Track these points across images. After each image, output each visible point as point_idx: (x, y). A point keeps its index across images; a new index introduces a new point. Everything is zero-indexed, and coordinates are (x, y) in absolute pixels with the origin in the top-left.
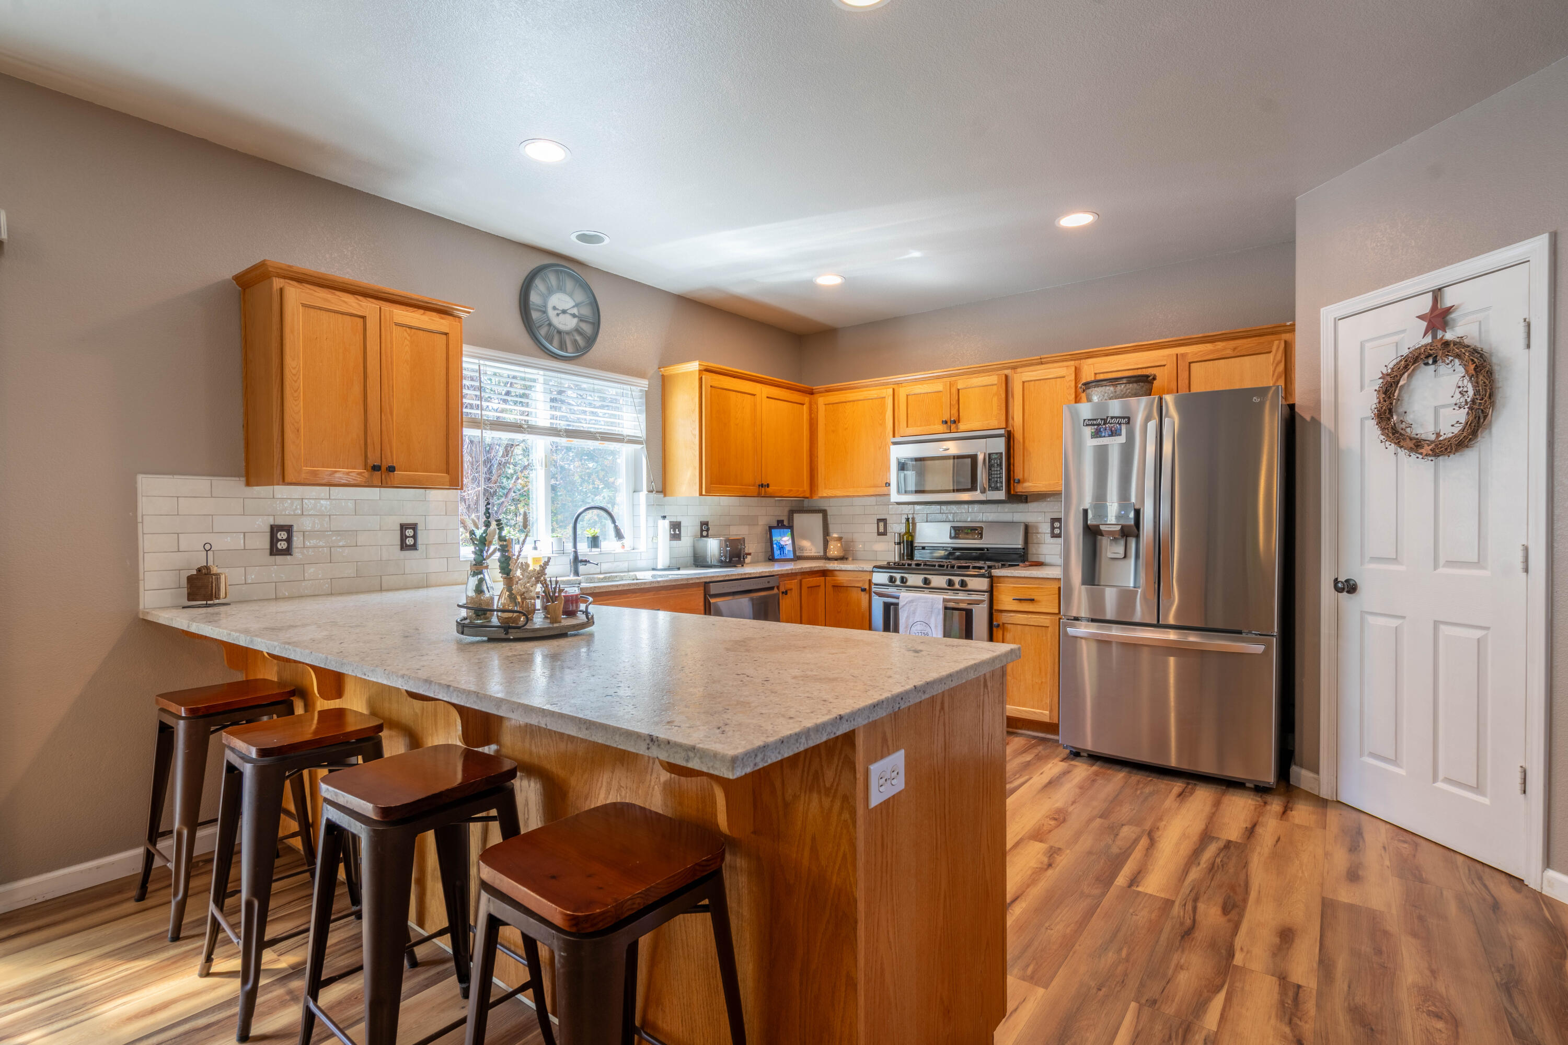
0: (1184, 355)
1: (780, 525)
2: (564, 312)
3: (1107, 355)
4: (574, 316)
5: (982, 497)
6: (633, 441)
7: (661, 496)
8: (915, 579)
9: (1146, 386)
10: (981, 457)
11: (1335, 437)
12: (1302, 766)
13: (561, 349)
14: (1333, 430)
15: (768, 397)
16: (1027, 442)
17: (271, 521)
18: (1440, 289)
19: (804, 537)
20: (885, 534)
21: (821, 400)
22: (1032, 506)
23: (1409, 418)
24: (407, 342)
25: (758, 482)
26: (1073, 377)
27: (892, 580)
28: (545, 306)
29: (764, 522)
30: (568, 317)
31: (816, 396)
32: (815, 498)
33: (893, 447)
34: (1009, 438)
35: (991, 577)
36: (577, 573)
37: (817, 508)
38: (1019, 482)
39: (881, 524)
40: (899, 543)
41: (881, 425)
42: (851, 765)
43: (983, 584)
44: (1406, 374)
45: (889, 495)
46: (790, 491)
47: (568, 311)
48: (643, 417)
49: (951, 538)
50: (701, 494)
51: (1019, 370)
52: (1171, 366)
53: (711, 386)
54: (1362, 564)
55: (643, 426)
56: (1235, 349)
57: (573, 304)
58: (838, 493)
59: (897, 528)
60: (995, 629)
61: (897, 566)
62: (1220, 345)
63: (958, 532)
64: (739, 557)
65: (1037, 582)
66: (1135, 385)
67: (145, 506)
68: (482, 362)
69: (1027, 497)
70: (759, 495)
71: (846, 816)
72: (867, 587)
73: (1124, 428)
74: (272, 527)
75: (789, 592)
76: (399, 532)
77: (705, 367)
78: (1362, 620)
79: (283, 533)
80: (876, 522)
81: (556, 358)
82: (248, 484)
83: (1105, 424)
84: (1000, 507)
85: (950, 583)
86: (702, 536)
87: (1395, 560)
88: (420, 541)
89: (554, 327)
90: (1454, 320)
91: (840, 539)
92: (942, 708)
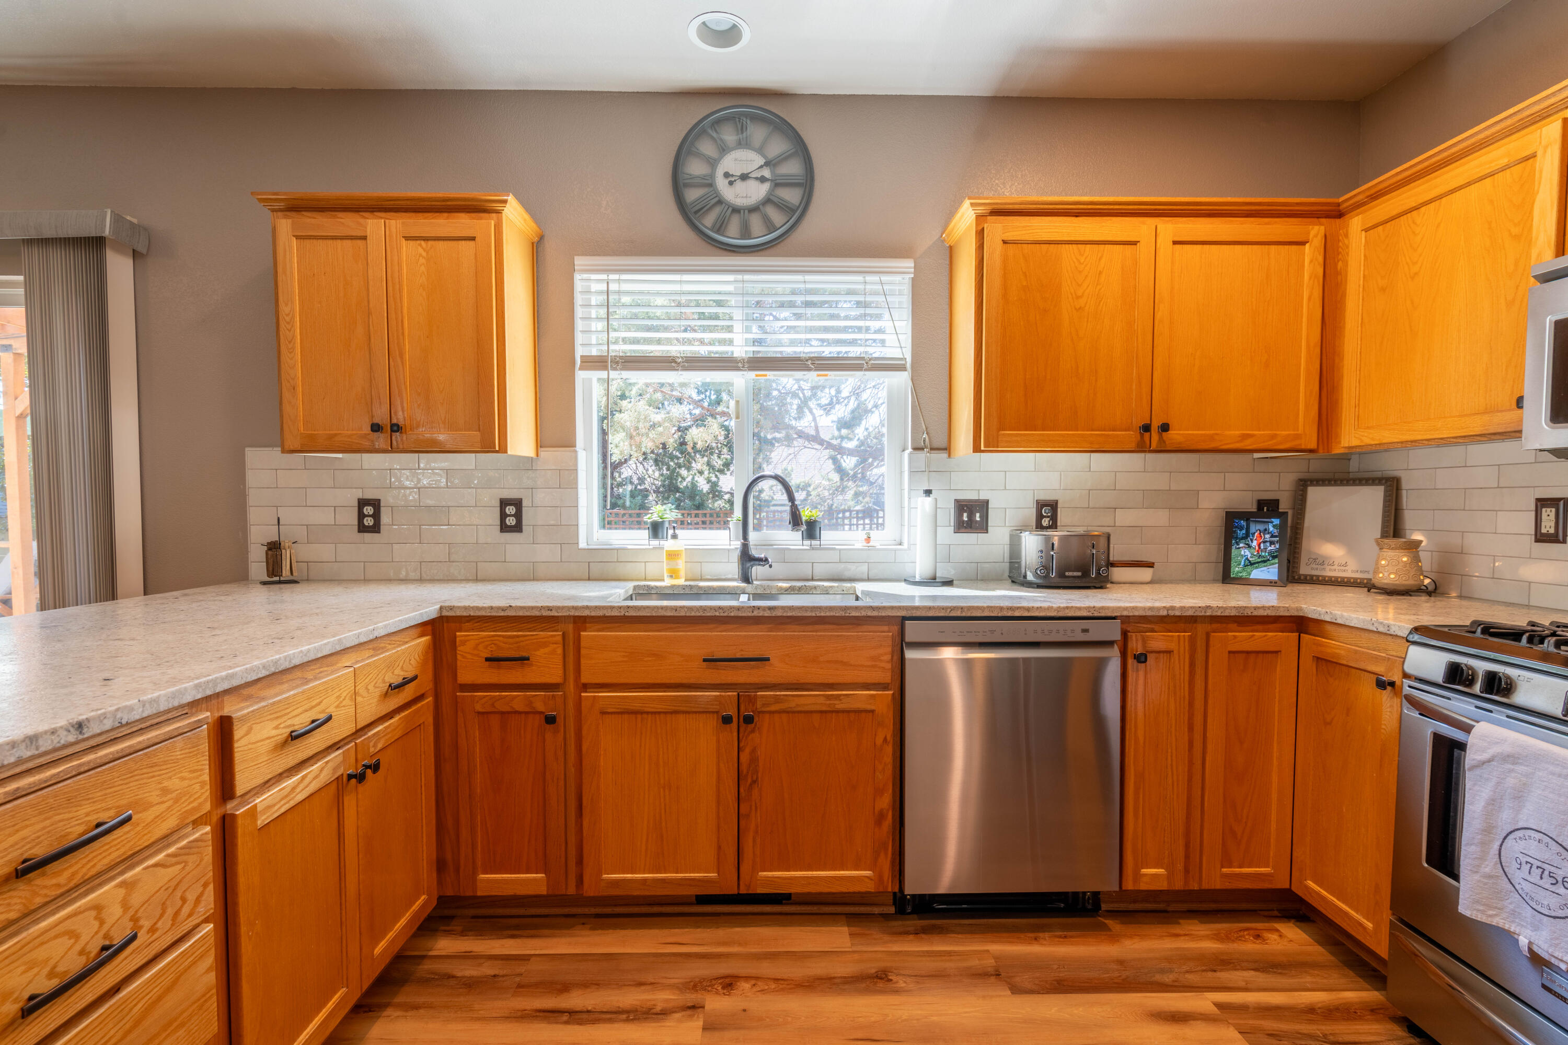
2: (744, 177)
4: (763, 179)
6: (888, 366)
7: (943, 455)
13: (744, 236)
15: (1175, 243)
17: (360, 494)
20: (1556, 537)
24: (422, 261)
25: (1129, 419)
28: (712, 176)
29: (1215, 502)
30: (752, 185)
31: (1346, 218)
32: (1337, 450)
36: (746, 579)
37: (1379, 475)
39: (1548, 514)
41: (1517, 238)
45: (1520, 431)
46: (1245, 437)
47: (750, 175)
48: (907, 323)
50: (975, 450)
53: (1005, 242)
55: (908, 338)
57: (761, 161)
58: (1391, 436)
67: (252, 479)
68: (613, 277)
70: (1155, 448)
72: (1392, 679)
74: (359, 501)
75: (1151, 659)
76: (499, 508)
77: (989, 208)
79: (369, 508)
80: (1533, 507)
81: (734, 251)
88: (525, 521)
89: (726, 204)
91: (1413, 546)
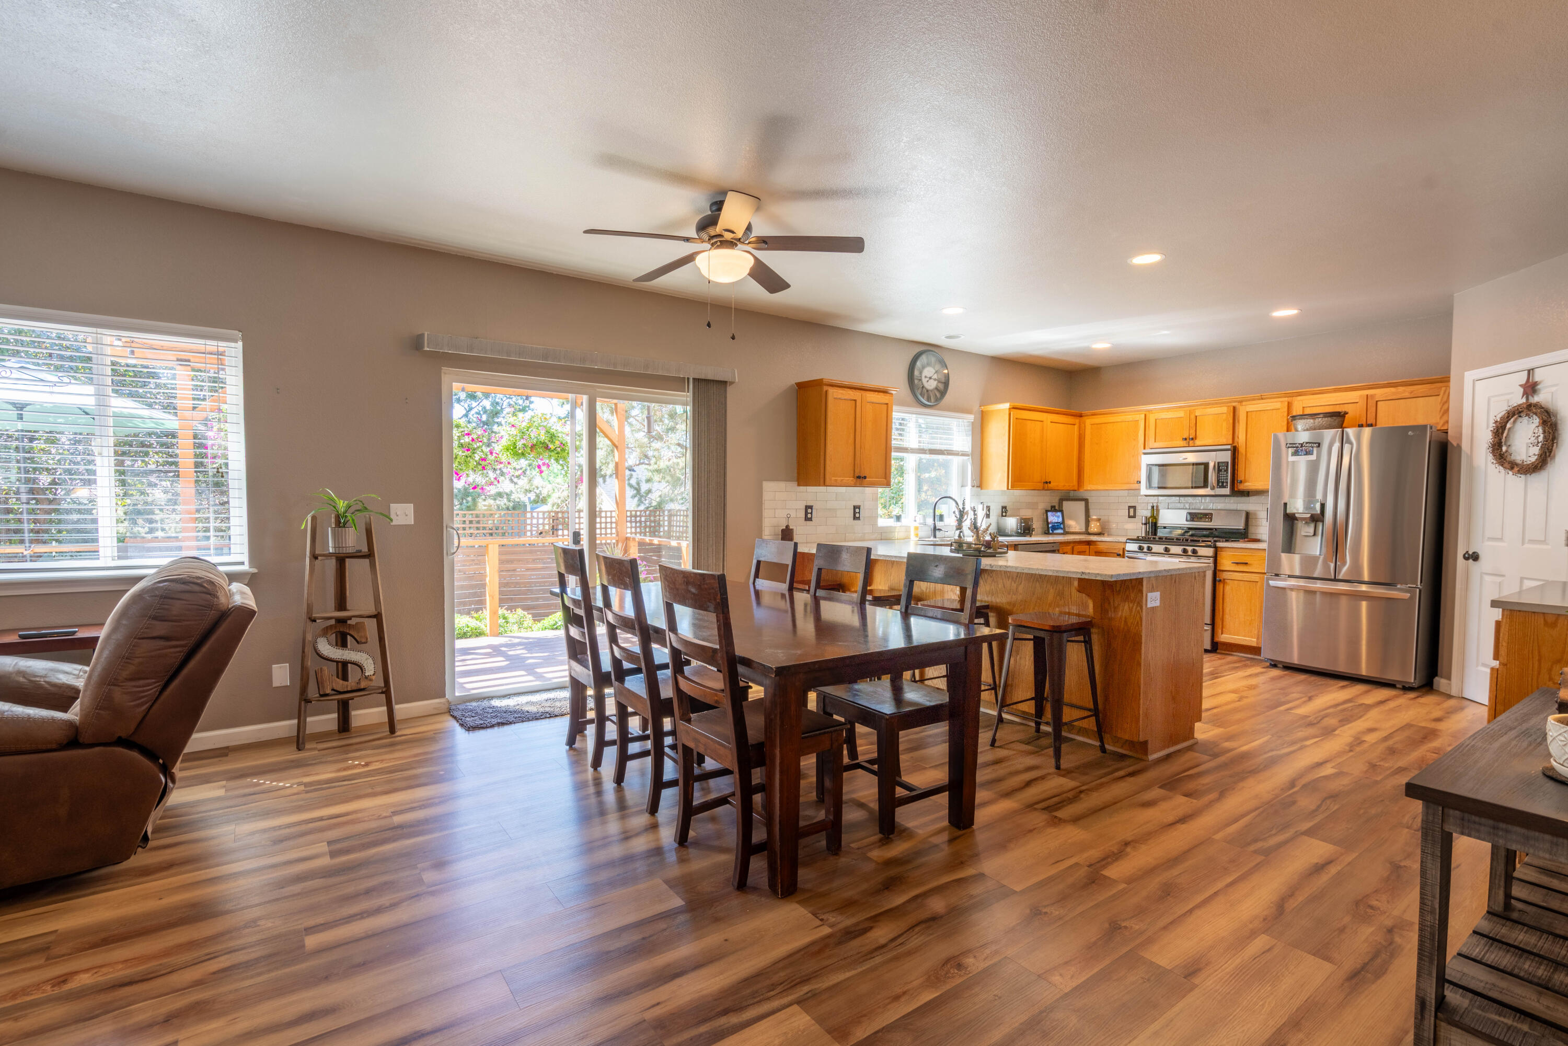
0: (1373, 396)
1: (1053, 509)
2: (931, 378)
3: (1313, 394)
4: (935, 380)
5: (1212, 493)
6: (964, 454)
7: (979, 489)
8: (1157, 548)
9: (1338, 420)
10: (1211, 465)
11: (1470, 458)
12: (1442, 677)
13: (928, 401)
14: (1469, 453)
15: (1051, 422)
16: (1248, 455)
17: (805, 503)
18: (1533, 369)
19: (1071, 518)
20: (1134, 517)
21: (1089, 421)
22: (1252, 499)
23: (1513, 449)
24: (871, 411)
25: (1043, 481)
26: (1286, 409)
27: (1141, 548)
28: (921, 376)
29: (1042, 506)
30: (932, 381)
31: (1084, 418)
32: (1081, 491)
33: (1143, 457)
34: (1235, 451)
35: (1216, 548)
36: (935, 537)
38: (1241, 482)
39: (1132, 510)
40: (1146, 524)
41: (1135, 440)
42: (1141, 591)
43: (1210, 552)
44: (1512, 420)
45: (1140, 489)
46: (1064, 485)
47: (933, 377)
48: (970, 439)
49: (1187, 520)
50: (1008, 489)
51: (1244, 403)
52: (1362, 404)
53: (1017, 418)
54: (1483, 542)
55: (970, 444)
56: (1412, 392)
57: (935, 372)
58: (1100, 487)
59: (1144, 512)
60: (1217, 583)
61: (1144, 540)
62: (1401, 389)
63: (1193, 517)
64: (1029, 530)
65: (1252, 551)
66: (1329, 419)
68: (899, 415)
69: (1249, 492)
70: (1044, 489)
71: (1139, 608)
72: (1121, 553)
73: (1315, 450)
74: (806, 506)
76: (853, 510)
77: (1013, 406)
78: (1481, 578)
79: (810, 509)
80: (1127, 508)
81: (925, 406)
82: (799, 485)
83: (1302, 447)
84: (1227, 499)
85: (1185, 551)
86: (1002, 516)
87: (1501, 539)
88: (861, 515)
89: (925, 388)
90: (1539, 389)
91: (1099, 520)
92: (1175, 582)
